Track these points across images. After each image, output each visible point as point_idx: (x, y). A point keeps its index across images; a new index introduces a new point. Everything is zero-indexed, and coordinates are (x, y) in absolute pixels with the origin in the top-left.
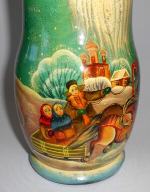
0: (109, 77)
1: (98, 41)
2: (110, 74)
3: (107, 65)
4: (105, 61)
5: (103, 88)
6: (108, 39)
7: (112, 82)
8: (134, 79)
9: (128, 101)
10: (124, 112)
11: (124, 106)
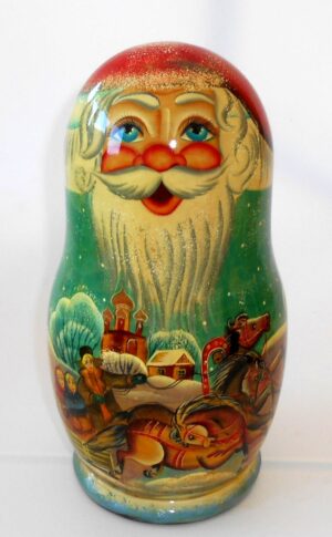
0: (145, 359)
5: (132, 372)
6: (153, 294)
7: (148, 367)
8: (212, 369)
9: (190, 404)
10: (180, 422)
11: (179, 411)
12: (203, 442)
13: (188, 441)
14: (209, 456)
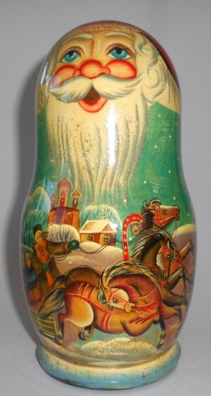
1: (73, 179)
2: (79, 223)
3: (77, 210)
4: (76, 205)
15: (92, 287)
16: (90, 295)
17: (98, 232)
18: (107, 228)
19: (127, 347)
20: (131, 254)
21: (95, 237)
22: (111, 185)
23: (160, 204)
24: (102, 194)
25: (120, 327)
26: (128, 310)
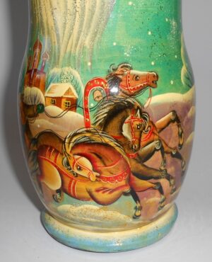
2: (45, 86)
3: (44, 73)
5: (37, 104)
7: (46, 97)
8: (92, 105)
9: (75, 134)
10: (68, 151)
11: (67, 141)
12: (89, 174)
13: (76, 171)
14: (98, 191)
15: (57, 152)
16: (56, 159)
17: (60, 96)
18: (68, 92)
19: (97, 214)
20: (92, 120)
21: (57, 101)
22: (76, 46)
23: (131, 69)
24: (67, 56)
25: (87, 195)
26: (93, 178)
